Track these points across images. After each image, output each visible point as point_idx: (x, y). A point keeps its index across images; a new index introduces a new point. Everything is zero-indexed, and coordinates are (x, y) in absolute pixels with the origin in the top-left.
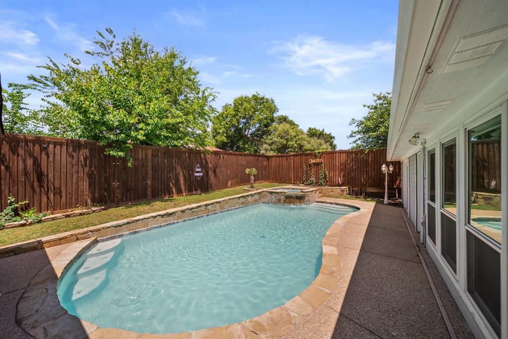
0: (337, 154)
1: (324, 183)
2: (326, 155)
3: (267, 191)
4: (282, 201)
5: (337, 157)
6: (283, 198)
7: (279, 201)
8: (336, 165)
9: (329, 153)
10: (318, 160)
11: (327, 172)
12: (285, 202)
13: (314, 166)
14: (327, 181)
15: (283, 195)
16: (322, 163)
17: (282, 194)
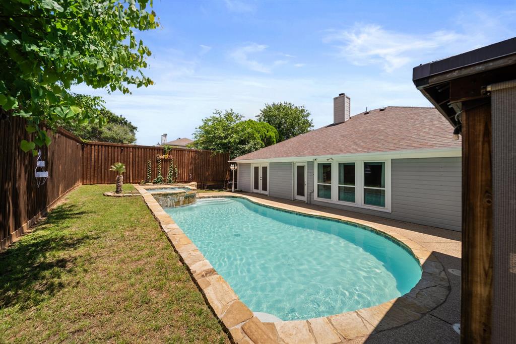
0: (186, 152)
1: (173, 180)
2: (175, 151)
3: (160, 194)
4: (181, 203)
5: (186, 155)
6: (182, 199)
7: (178, 203)
8: (185, 162)
9: (179, 150)
10: (167, 156)
11: (176, 169)
12: (184, 203)
13: (162, 161)
14: (176, 179)
15: (183, 196)
16: (171, 159)
17: (183, 194)
